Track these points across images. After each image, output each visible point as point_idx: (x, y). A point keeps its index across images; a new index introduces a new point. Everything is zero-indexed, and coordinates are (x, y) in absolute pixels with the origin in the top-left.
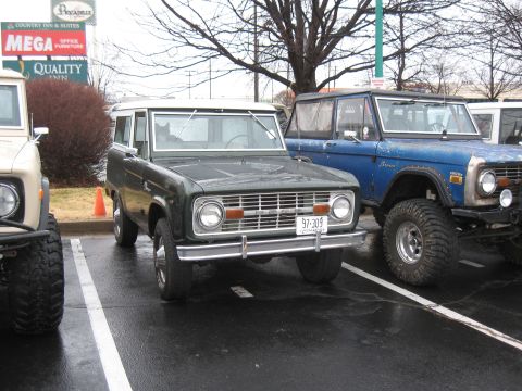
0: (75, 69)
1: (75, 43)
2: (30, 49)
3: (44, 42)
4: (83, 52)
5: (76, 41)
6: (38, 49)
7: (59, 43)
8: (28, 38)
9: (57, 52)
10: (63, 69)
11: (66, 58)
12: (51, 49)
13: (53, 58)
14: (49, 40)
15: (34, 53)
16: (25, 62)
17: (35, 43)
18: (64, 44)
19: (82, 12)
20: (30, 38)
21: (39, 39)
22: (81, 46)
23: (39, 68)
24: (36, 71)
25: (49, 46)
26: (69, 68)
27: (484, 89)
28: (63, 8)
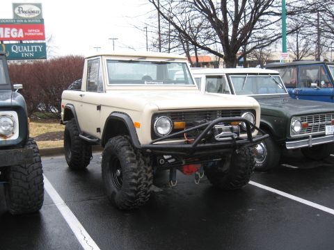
0: (38, 48)
1: (37, 32)
2: (9, 36)
3: (18, 32)
4: (43, 38)
5: (39, 31)
6: (14, 36)
7: (27, 32)
8: (7, 29)
9: (26, 38)
10: (30, 49)
11: (33, 42)
12: (22, 36)
13: (24, 42)
14: (21, 31)
15: (11, 39)
16: (5, 44)
17: (12, 32)
18: (31, 32)
19: (33, 12)
20: (9, 29)
21: (14, 30)
22: (41, 34)
23: (15, 48)
24: (13, 50)
25: (21, 34)
26: (34, 48)
27: (293, 55)
28: (21, 9)
